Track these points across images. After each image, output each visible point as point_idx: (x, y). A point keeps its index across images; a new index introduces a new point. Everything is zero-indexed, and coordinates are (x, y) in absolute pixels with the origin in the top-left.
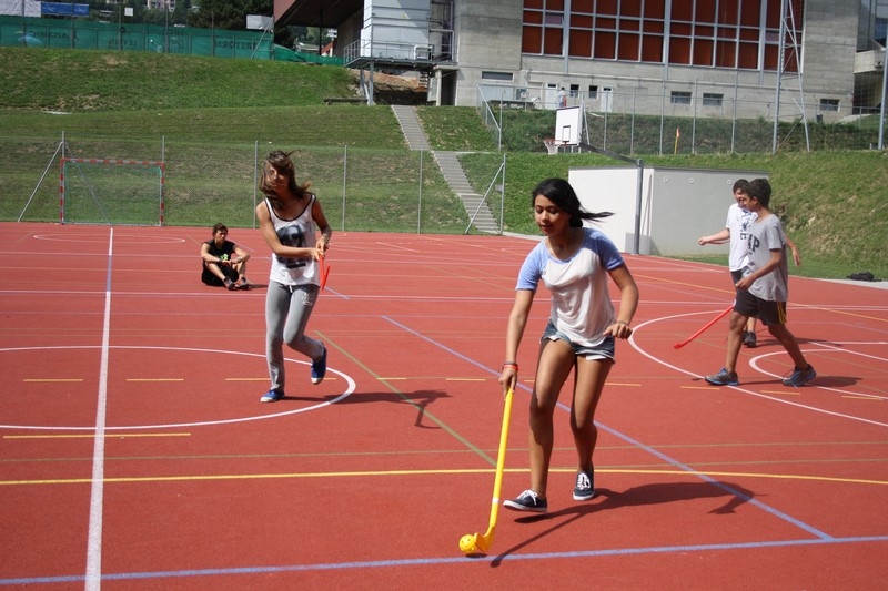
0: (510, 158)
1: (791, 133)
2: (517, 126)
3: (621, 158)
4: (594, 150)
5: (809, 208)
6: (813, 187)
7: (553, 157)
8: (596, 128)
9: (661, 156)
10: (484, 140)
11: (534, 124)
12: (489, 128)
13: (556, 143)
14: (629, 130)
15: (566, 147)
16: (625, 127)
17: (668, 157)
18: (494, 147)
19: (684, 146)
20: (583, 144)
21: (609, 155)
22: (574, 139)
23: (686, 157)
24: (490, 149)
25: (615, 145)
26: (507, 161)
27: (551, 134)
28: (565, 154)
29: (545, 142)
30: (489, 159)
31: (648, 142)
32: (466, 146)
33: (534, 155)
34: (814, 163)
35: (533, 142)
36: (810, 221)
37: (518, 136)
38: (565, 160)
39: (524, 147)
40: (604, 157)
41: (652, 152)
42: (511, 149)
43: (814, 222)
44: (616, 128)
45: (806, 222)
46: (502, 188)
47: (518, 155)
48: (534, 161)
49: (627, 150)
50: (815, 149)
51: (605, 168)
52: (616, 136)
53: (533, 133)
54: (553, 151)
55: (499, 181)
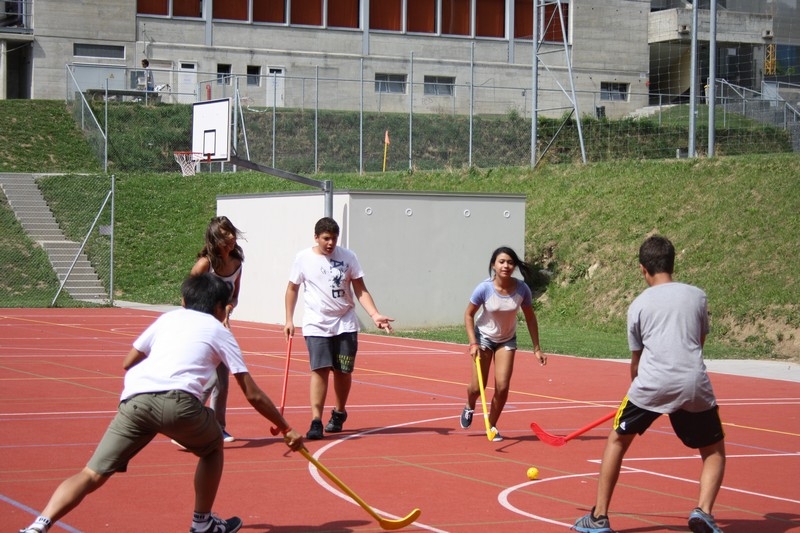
0: (123, 183)
1: (558, 134)
2: (132, 131)
3: (299, 180)
4: (255, 167)
5: (589, 250)
6: (593, 217)
7: (191, 179)
8: (260, 132)
9: (361, 174)
10: (79, 153)
11: (161, 128)
12: (88, 134)
13: (194, 157)
14: (310, 135)
15: (209, 163)
16: (304, 130)
17: (372, 175)
18: (96, 165)
19: (397, 159)
20: (237, 158)
21: (280, 173)
22: (222, 152)
23: (401, 176)
24: (91, 169)
25: (291, 158)
26: (118, 187)
27: (185, 144)
28: (213, 175)
29: (176, 156)
30: (88, 184)
31: (343, 152)
32: (50, 163)
33: (162, 176)
34: (593, 180)
35: (160, 156)
36: (591, 270)
37: (136, 148)
38: (211, 184)
39: (145, 164)
40: (271, 178)
41: (349, 169)
42: (124, 168)
43: (596, 272)
44: (291, 132)
45: (585, 272)
46: (110, 231)
47: (134, 177)
48: (161, 187)
49: (309, 167)
50: (596, 158)
51: (274, 195)
52: (291, 143)
53: (159, 141)
54: (187, 172)
55: (105, 219)
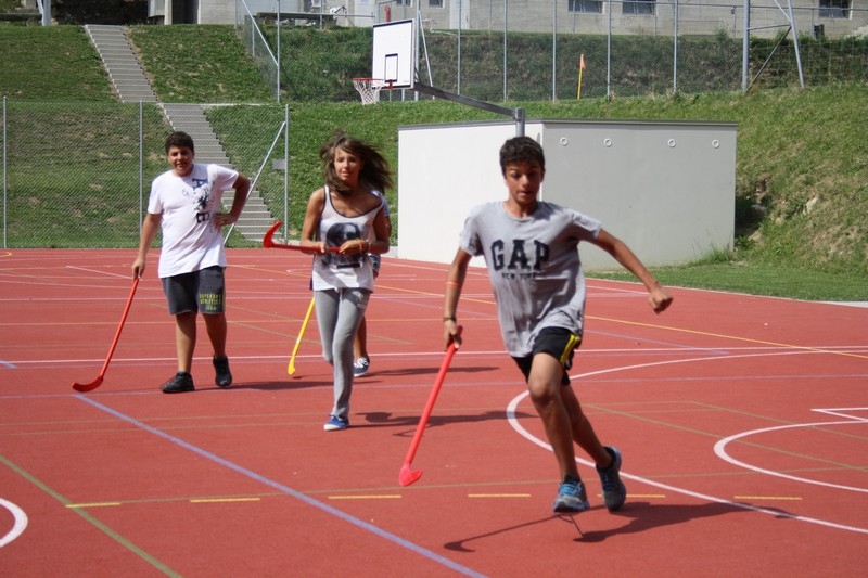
0: (297, 113)
1: (772, 56)
2: (307, 57)
3: (487, 108)
4: (440, 94)
5: (807, 183)
6: (813, 146)
7: (371, 108)
8: (444, 57)
9: (555, 102)
10: (249, 82)
11: (337, 53)
12: (259, 61)
13: (375, 84)
14: (498, 59)
15: (391, 91)
16: (492, 54)
17: (566, 103)
18: (267, 94)
19: (594, 85)
20: (420, 85)
21: (467, 102)
22: (405, 76)
23: (598, 104)
24: (262, 98)
25: (477, 85)
26: (292, 118)
27: (364, 69)
28: (392, 104)
29: (355, 83)
30: (260, 115)
31: (534, 78)
32: (218, 93)
33: (338, 106)
34: (811, 106)
35: (337, 85)
36: (810, 205)
37: (309, 74)
38: (392, 114)
39: (319, 93)
40: (458, 106)
41: (540, 95)
42: (298, 97)
43: (815, 207)
44: (477, 57)
45: (803, 207)
46: (284, 165)
47: (308, 107)
48: (338, 117)
49: (498, 94)
50: (814, 82)
51: (461, 125)
52: (478, 69)
53: (335, 67)
54: (370, 99)
55: (279, 152)
